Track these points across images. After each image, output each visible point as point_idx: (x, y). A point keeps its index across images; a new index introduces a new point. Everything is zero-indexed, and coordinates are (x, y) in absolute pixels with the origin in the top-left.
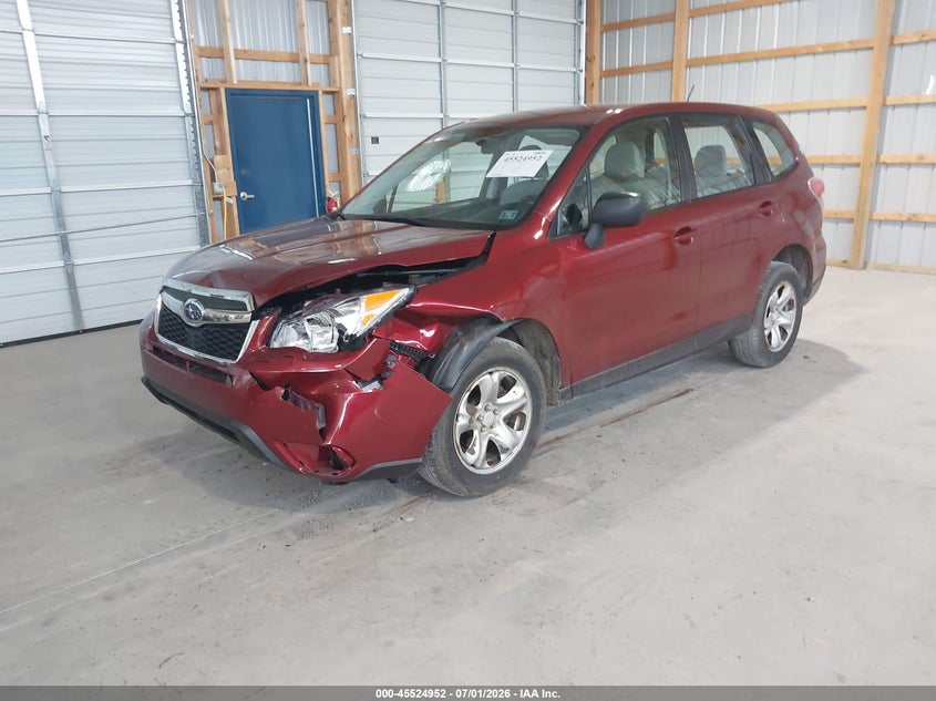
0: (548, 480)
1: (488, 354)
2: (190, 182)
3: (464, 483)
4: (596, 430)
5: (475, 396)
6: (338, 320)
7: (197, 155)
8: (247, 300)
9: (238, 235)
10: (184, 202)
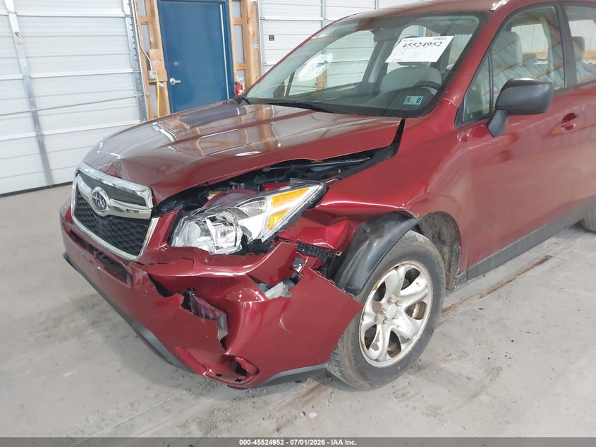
0: (442, 365)
1: (397, 250)
2: (131, 70)
3: (368, 379)
4: (476, 301)
5: (381, 292)
6: (242, 222)
7: (136, 49)
8: (146, 194)
9: (169, 113)
10: (127, 86)
